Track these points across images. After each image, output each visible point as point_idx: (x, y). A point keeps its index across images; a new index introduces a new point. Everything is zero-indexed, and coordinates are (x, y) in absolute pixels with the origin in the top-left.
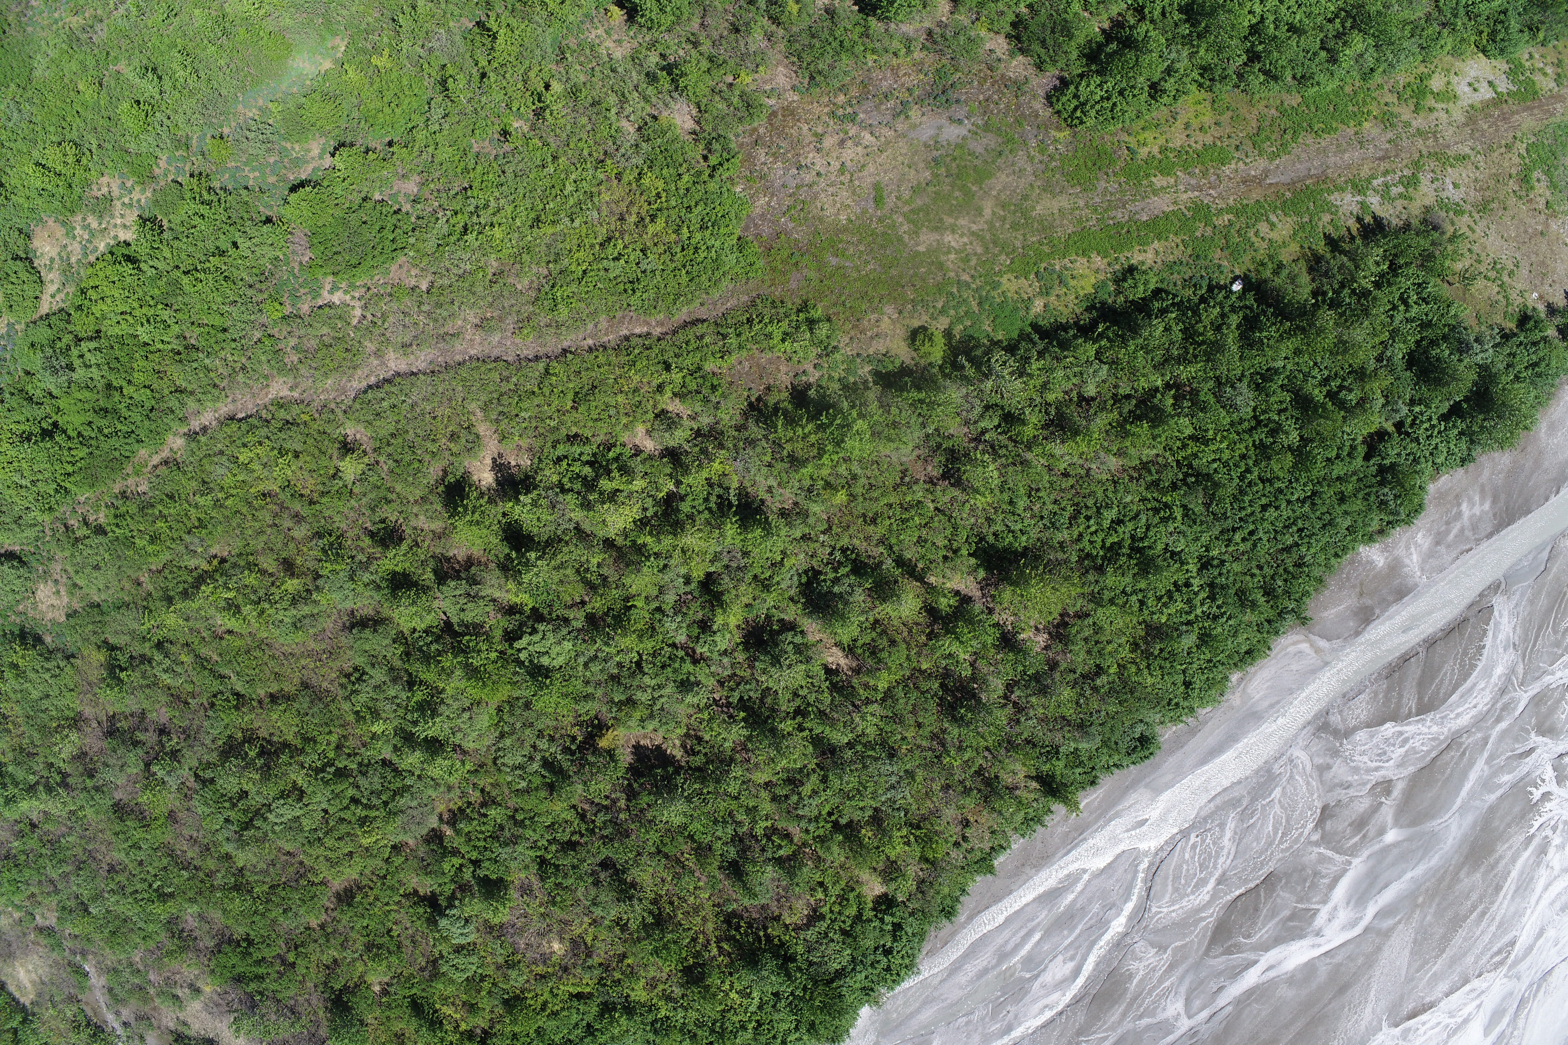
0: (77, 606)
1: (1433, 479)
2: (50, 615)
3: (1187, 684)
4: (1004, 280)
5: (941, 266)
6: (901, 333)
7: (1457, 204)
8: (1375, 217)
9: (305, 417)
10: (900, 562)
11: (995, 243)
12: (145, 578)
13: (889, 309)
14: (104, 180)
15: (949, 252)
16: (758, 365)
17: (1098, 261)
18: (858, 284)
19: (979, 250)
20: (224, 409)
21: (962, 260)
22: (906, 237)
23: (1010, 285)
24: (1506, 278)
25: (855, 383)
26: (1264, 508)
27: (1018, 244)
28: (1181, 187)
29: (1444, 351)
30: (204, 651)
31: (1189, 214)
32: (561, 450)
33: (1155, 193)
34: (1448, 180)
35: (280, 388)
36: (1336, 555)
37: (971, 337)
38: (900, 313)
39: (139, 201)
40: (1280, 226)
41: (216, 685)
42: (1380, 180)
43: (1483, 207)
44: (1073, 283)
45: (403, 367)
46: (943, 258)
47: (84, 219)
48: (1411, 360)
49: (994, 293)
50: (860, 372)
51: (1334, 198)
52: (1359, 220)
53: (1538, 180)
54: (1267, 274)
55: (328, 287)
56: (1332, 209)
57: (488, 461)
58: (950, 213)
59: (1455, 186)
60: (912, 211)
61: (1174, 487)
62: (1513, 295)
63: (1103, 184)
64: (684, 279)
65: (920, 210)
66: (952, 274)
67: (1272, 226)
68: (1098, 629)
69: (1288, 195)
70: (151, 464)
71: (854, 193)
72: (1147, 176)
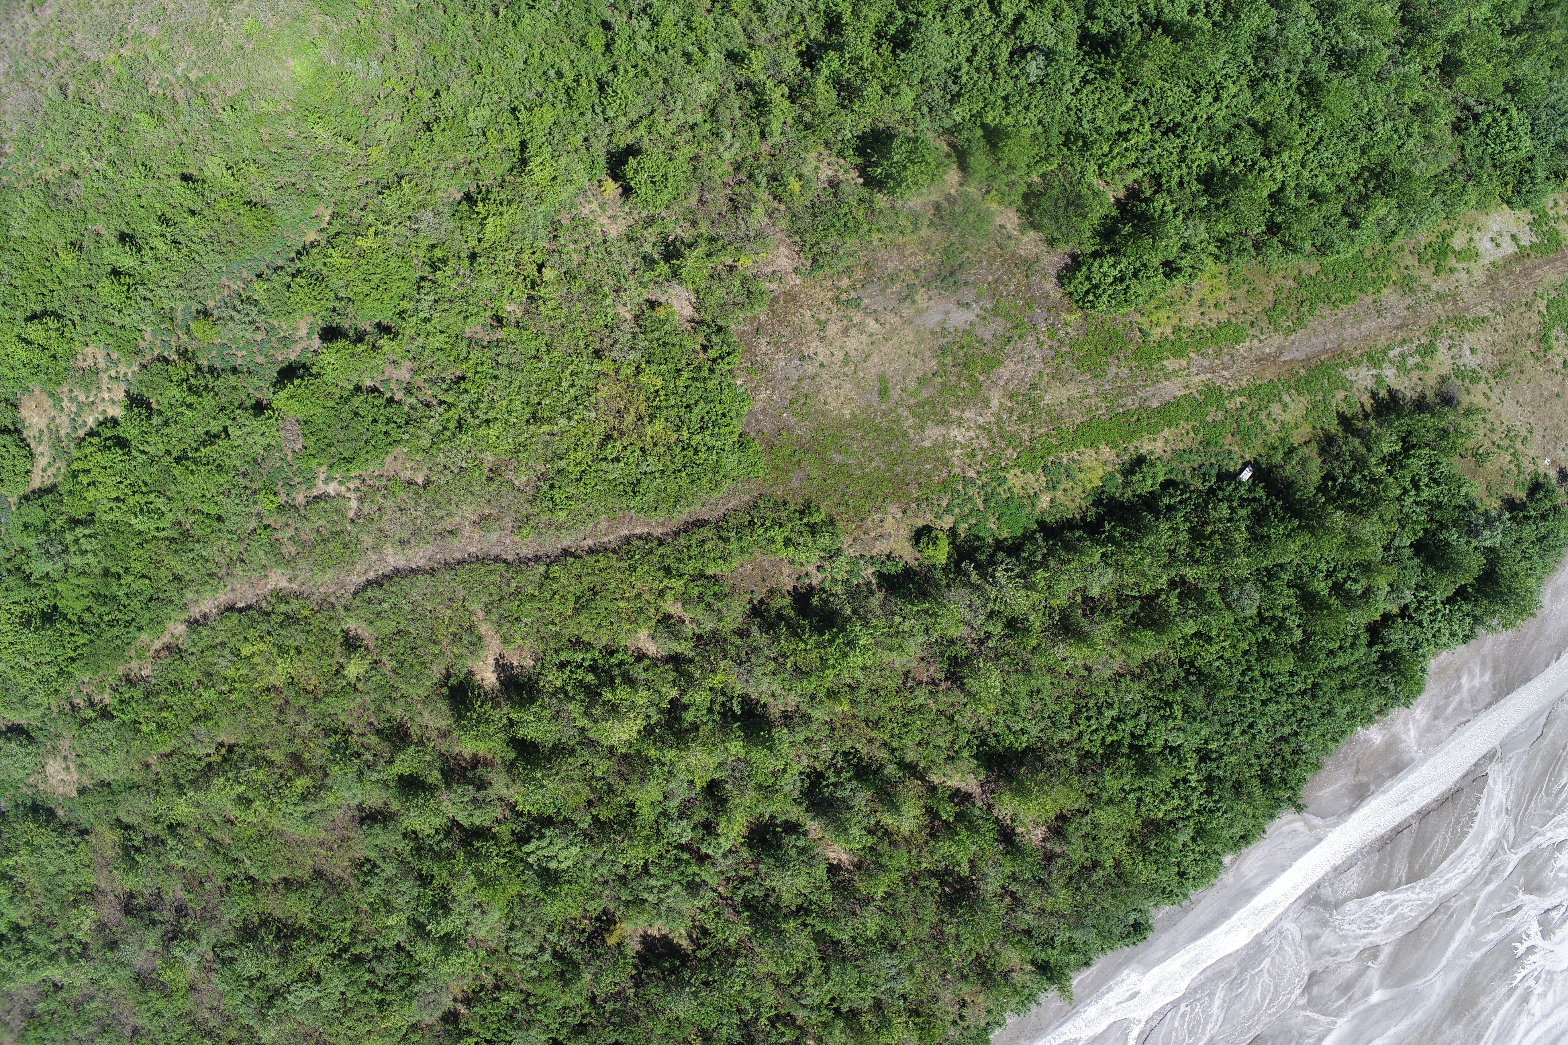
0: (88, 782)
1: (1435, 655)
2: (61, 790)
3: (1181, 874)
4: (1010, 476)
5: (946, 462)
6: (905, 532)
7: (1474, 371)
8: (1390, 391)
9: (306, 613)
10: (902, 765)
11: (1001, 436)
12: (153, 760)
13: (893, 509)
14: (89, 350)
15: (954, 448)
16: (760, 567)
17: (1107, 452)
18: (862, 483)
19: (986, 445)
20: (224, 597)
21: (967, 454)
22: (911, 431)
23: (1016, 480)
24: (1518, 446)
25: (858, 585)
26: (1264, 703)
27: (1026, 437)
28: (1194, 370)
29: (1453, 536)
30: (216, 835)
31: (1201, 399)
32: (564, 656)
33: (1167, 377)
34: (1465, 346)
35: (278, 579)
36: (1334, 740)
37: (977, 537)
38: (904, 512)
39: (126, 374)
40: (1292, 407)
41: (230, 870)
42: (1397, 350)
43: (1500, 372)
44: (1080, 476)
45: (402, 563)
46: (949, 454)
47: (71, 391)
48: (1418, 547)
49: (999, 490)
50: (863, 574)
51: (1349, 373)
52: (1374, 395)
53: (1557, 339)
54: (1278, 459)
55: (322, 477)
56: (1346, 385)
57: (491, 661)
58: (957, 405)
59: (1473, 351)
60: (917, 404)
61: (1176, 686)
62: (1525, 463)
63: (1114, 369)
64: (684, 481)
65: (926, 403)
66: (958, 471)
67: (1285, 406)
68: (1095, 826)
69: (1302, 372)
70: (153, 648)
71: (858, 385)
72: (1160, 359)
